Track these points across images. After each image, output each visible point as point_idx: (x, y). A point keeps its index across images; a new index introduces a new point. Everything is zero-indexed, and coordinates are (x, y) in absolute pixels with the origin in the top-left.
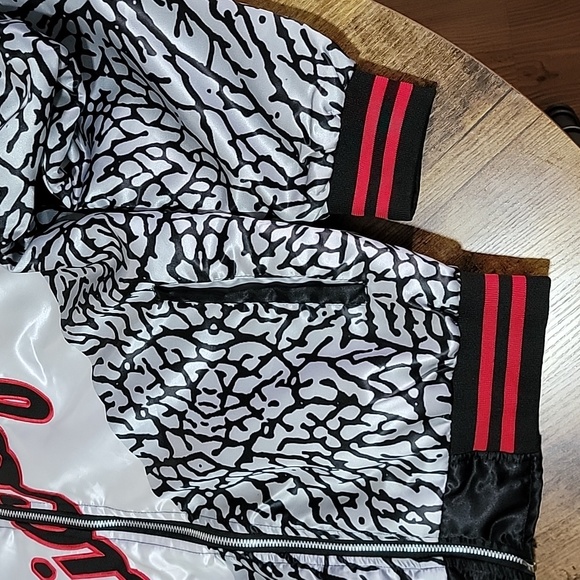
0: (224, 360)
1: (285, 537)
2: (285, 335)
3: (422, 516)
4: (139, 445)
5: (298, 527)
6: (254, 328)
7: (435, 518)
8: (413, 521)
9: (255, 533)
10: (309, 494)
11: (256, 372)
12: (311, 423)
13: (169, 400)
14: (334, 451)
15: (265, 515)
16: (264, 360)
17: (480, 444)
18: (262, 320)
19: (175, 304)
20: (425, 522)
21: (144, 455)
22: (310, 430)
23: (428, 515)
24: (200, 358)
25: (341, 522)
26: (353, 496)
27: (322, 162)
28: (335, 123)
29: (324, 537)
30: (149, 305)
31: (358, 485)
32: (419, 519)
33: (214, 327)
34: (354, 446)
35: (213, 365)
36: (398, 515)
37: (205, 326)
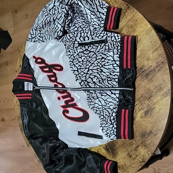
0: (88, 56)
1: (95, 88)
2: (96, 51)
4: (74, 72)
5: (97, 85)
6: (92, 50)
7: (117, 80)
8: (113, 81)
9: (90, 87)
10: (99, 80)
11: (92, 57)
12: (98, 63)
13: (79, 64)
14: (101, 67)
15: (92, 83)
16: (93, 55)
17: (125, 67)
18: (93, 48)
19: (81, 46)
21: (75, 74)
22: (97, 64)
23: (115, 80)
24: (84, 56)
25: (103, 83)
26: (105, 79)
27: (103, 20)
28: (105, 14)
29: (100, 87)
30: (77, 47)
31: (106, 77)
32: (114, 81)
33: (87, 50)
34: (103, 66)
35: (86, 57)
36: (111, 80)
37: (85, 50)
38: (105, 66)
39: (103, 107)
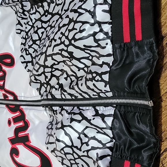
0: (48, 26)
1: (62, 100)
2: (63, 10)
3: (101, 77)
4: (27, 66)
5: (65, 93)
6: (56, 10)
7: (106, 77)
8: (98, 81)
10: (71, 79)
11: (54, 26)
12: (61, 36)
13: (34, 46)
14: (67, 46)
15: (56, 89)
16: (57, 21)
18: (58, 5)
19: (36, 6)
20: (102, 80)
21: (29, 71)
22: (61, 39)
23: (103, 76)
24: (42, 27)
25: (76, 87)
26: (82, 77)
29: (73, 98)
31: (85, 71)
32: (100, 79)
33: (46, 14)
34: (73, 42)
35: (45, 29)
36: (93, 79)
37: (44, 14)
38: (76, 40)
39: (74, 152)
